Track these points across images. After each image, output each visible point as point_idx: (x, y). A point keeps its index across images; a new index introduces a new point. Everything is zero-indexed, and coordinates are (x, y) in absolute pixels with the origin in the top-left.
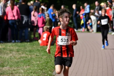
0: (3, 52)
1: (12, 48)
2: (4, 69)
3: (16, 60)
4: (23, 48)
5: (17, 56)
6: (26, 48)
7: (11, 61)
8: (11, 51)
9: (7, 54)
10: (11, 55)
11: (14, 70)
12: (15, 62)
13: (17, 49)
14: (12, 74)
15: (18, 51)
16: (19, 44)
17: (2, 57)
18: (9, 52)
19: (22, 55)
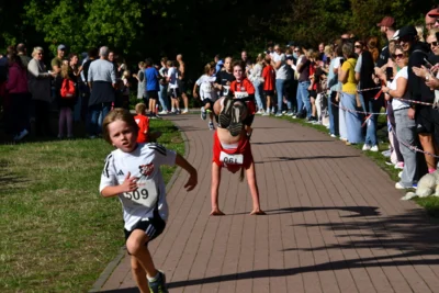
0: (54, 158)
1: (71, 150)
2: (57, 192)
3: (80, 174)
4: (94, 149)
5: (82, 165)
6: (100, 150)
7: (71, 177)
8: (70, 156)
9: (63, 162)
10: (71, 163)
11: (78, 195)
12: (80, 178)
13: (83, 153)
14: (74, 202)
15: (84, 156)
16: (86, 142)
17: (53, 168)
18: (66, 159)
19: (93, 165)
